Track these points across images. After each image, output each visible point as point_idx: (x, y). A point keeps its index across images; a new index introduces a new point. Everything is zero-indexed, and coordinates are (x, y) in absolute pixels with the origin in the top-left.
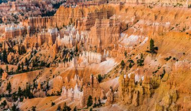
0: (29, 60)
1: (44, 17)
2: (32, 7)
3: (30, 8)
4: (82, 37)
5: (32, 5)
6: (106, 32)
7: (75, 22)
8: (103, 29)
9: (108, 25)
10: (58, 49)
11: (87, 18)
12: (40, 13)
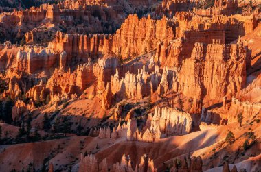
0: (52, 118)
1: (95, 36)
2: (86, 17)
3: (81, 18)
4: (164, 79)
5: (86, 14)
6: (215, 71)
7: (158, 47)
8: (208, 64)
9: (221, 57)
10: (112, 99)
11: (180, 40)
12: (101, 29)
